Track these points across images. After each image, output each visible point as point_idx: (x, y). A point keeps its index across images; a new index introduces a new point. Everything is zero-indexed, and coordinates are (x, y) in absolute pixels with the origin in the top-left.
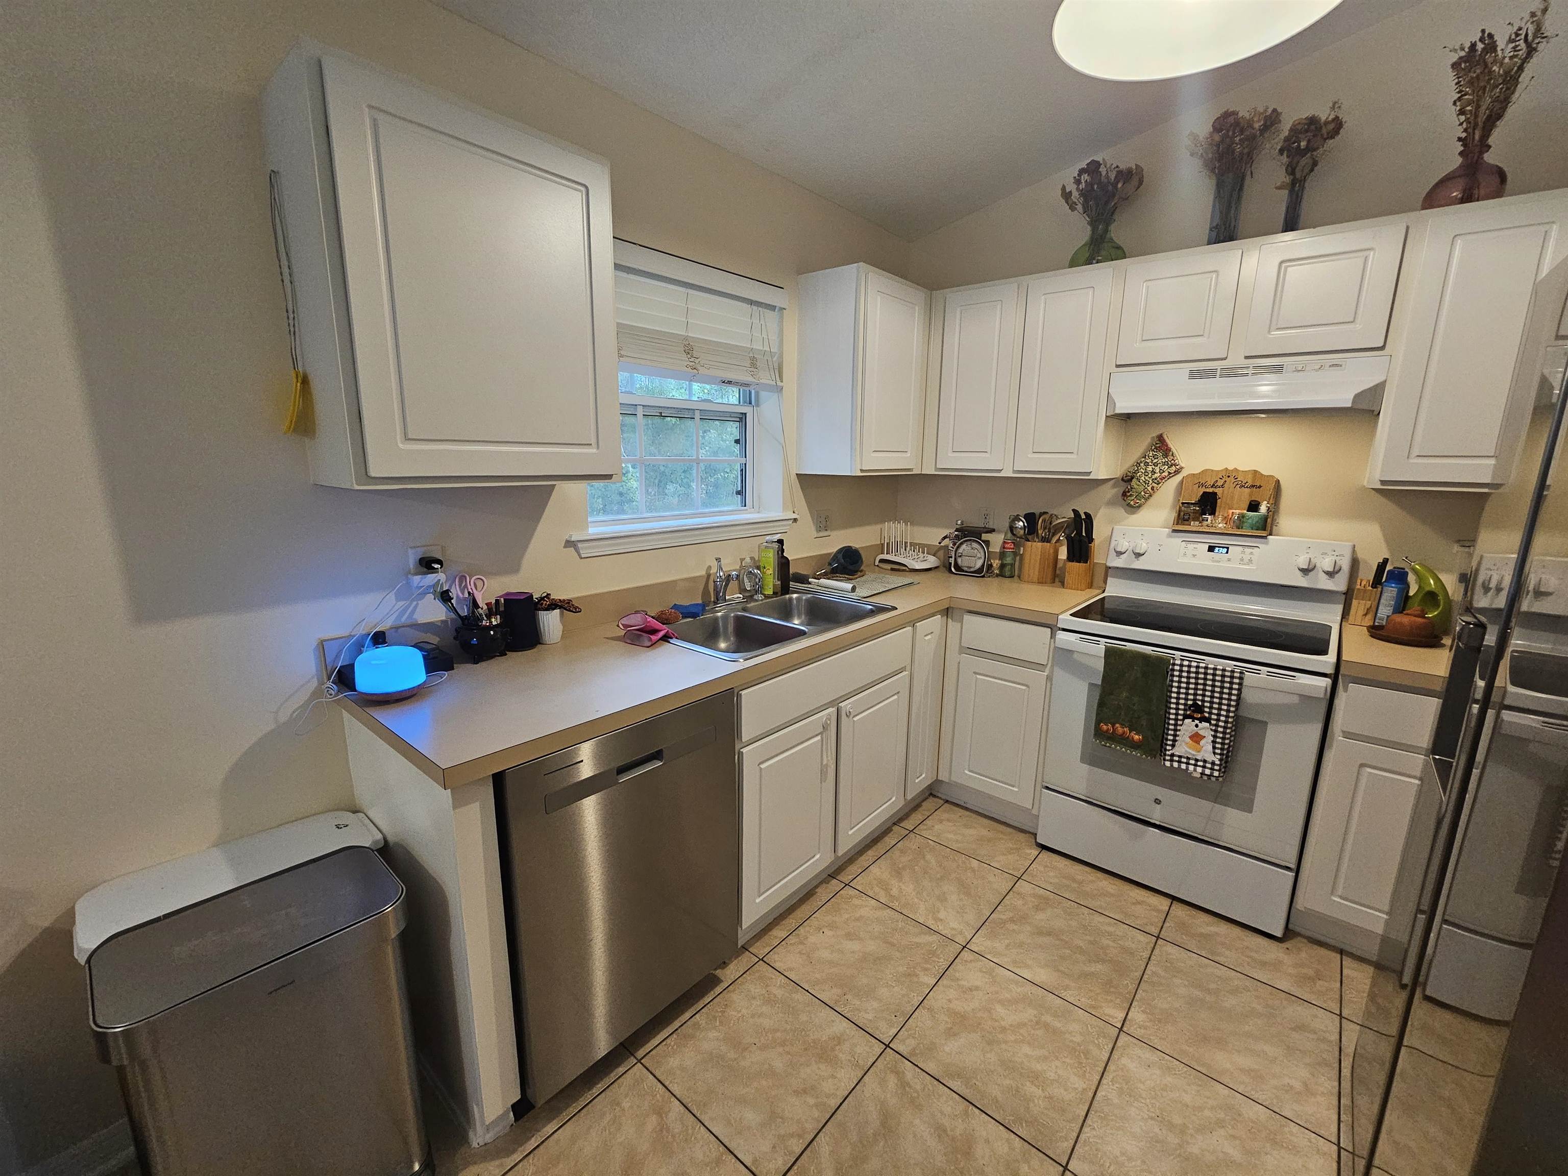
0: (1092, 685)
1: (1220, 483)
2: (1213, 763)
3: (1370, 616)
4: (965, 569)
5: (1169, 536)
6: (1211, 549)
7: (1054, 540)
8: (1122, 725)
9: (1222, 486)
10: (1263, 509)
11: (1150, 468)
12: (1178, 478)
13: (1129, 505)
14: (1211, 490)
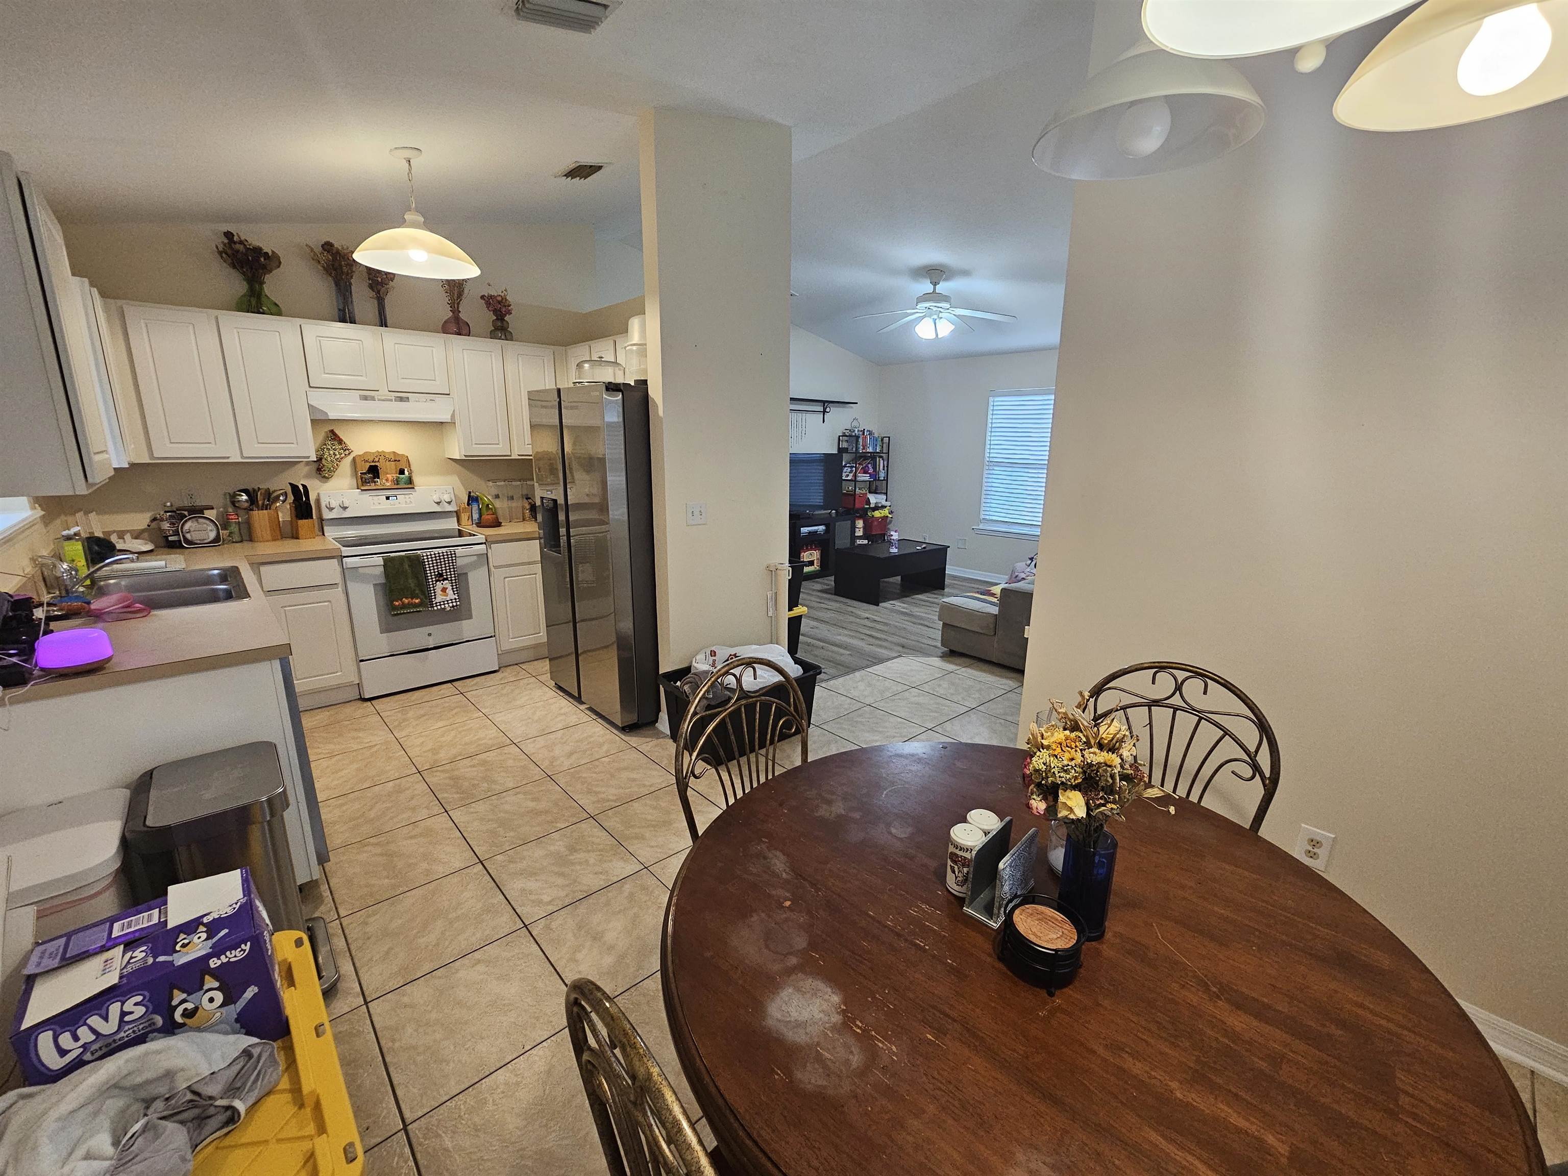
0: (375, 585)
1: (377, 459)
2: (455, 599)
3: (470, 520)
4: (199, 542)
5: (360, 494)
6: (388, 498)
7: (273, 507)
8: (407, 598)
9: (378, 461)
10: (406, 473)
11: (331, 452)
12: (350, 458)
13: (324, 477)
14: (373, 464)
